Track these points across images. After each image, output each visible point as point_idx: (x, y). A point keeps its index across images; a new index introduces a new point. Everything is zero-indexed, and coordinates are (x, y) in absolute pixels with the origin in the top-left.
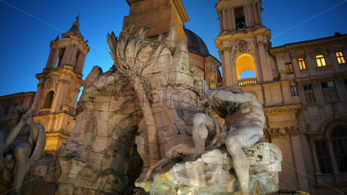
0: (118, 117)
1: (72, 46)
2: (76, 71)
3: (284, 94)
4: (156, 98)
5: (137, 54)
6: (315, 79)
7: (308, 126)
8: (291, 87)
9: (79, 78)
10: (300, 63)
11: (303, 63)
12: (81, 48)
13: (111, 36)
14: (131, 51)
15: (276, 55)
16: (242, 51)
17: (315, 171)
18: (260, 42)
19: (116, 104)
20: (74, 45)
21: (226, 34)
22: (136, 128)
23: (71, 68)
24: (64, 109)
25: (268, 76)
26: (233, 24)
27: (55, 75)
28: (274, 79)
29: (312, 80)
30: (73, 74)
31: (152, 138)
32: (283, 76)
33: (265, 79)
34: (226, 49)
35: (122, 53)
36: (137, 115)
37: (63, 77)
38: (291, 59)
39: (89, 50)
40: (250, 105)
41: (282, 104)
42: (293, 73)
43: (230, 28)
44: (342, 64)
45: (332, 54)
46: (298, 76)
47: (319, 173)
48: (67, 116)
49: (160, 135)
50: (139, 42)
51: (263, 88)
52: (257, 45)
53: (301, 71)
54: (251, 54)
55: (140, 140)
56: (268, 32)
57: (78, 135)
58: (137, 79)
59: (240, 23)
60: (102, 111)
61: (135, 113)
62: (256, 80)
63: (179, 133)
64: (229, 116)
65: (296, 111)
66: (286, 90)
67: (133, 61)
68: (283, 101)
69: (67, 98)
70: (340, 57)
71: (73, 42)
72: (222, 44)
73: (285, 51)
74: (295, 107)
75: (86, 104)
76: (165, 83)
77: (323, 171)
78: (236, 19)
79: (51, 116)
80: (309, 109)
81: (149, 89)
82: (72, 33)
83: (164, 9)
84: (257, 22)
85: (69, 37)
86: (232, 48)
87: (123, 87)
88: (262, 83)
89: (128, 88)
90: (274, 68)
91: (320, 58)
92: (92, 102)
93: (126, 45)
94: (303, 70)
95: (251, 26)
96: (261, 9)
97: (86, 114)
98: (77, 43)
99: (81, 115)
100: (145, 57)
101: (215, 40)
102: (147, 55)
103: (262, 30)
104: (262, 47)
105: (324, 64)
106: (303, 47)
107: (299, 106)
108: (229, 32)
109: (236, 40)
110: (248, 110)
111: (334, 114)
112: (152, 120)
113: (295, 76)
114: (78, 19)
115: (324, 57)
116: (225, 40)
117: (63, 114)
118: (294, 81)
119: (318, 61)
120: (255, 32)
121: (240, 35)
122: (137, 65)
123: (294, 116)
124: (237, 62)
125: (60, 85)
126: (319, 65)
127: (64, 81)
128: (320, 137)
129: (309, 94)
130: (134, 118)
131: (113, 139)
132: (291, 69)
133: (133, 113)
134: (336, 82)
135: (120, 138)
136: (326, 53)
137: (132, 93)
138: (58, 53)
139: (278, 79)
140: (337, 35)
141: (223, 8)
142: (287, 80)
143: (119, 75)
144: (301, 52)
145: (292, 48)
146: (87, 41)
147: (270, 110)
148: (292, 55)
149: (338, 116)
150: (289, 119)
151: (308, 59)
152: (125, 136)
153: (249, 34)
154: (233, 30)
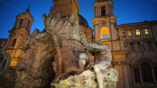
0: (46, 52)
2: (27, 30)
3: (121, 46)
4: (64, 45)
5: (56, 24)
7: (131, 61)
8: (124, 43)
9: (28, 33)
10: (129, 33)
11: (130, 33)
12: (30, 20)
13: (44, 16)
14: (53, 22)
15: (119, 29)
16: (103, 26)
17: (133, 81)
19: (44, 47)
20: (27, 18)
21: (97, 18)
22: (53, 58)
23: (25, 29)
24: (21, 47)
25: (115, 38)
26: (100, 14)
27: (17, 31)
28: (117, 39)
29: (134, 41)
30: (26, 32)
31: (60, 63)
32: (121, 38)
33: (113, 39)
34: (97, 24)
35: (49, 23)
37: (21, 33)
38: (125, 31)
39: (34, 21)
40: (106, 51)
41: (120, 51)
42: (125, 37)
43: (99, 15)
44: (147, 34)
45: (143, 30)
46: (128, 39)
47: (134, 82)
48: (22, 50)
49: (64, 62)
50: (57, 19)
51: (112, 43)
52: (110, 24)
55: (55, 64)
56: (115, 18)
57: (26, 60)
58: (55, 36)
59: (103, 14)
60: (38, 49)
62: (109, 39)
63: (73, 62)
64: (95, 55)
65: (126, 54)
66: (122, 44)
68: (121, 49)
69: (22, 42)
70: (146, 31)
72: (95, 22)
73: (123, 27)
74: (125, 52)
75: (30, 46)
76: (68, 39)
77: (136, 81)
78: (102, 11)
79: (14, 50)
81: (60, 41)
83: (69, 5)
84: (111, 14)
85: (25, 14)
86: (99, 24)
87: (48, 39)
88: (111, 41)
89: (51, 39)
90: (117, 34)
91: (138, 31)
92: (34, 45)
93: (51, 20)
94: (130, 36)
95: (108, 15)
96: (113, 8)
97: (30, 50)
98: (28, 17)
99: (28, 51)
101: (92, 20)
102: (60, 25)
103: (113, 17)
104: (113, 24)
105: (139, 34)
107: (127, 52)
108: (98, 17)
109: (101, 21)
110: (104, 53)
111: (142, 56)
112: (61, 55)
113: (126, 38)
114: (30, 6)
115: (139, 31)
116: (96, 21)
117: (20, 50)
118: (126, 41)
119: (137, 32)
120: (110, 18)
121: (103, 19)
122: (55, 29)
123: (125, 56)
124: (101, 31)
125: (19, 36)
126: (137, 34)
127: (21, 35)
128: (136, 66)
129: (132, 47)
130: (53, 53)
131: (42, 63)
132: (125, 35)
133: (52, 51)
134: (144, 42)
135: (45, 62)
136: (140, 29)
137: (52, 42)
138: (19, 21)
139: (119, 39)
140: (146, 21)
141: (96, 6)
142: (123, 40)
143: (47, 33)
144: (130, 28)
145: (126, 26)
146: (33, 17)
147: (114, 53)
148: (126, 29)
149: (144, 57)
150: (123, 57)
151: (133, 31)
152: (48, 61)
153: (107, 18)
154: (100, 16)
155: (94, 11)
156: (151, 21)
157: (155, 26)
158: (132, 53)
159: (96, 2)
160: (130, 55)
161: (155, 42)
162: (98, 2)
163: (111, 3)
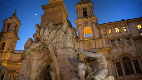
0: (41, 61)
1: (13, 23)
2: (15, 33)
3: (104, 44)
4: (58, 54)
5: (49, 33)
6: (115, 38)
7: (113, 56)
8: (106, 41)
9: (16, 37)
10: (109, 31)
11: (111, 31)
12: (17, 23)
14: (47, 32)
15: (100, 28)
16: (86, 26)
17: (116, 75)
18: (93, 22)
19: (40, 56)
20: (14, 22)
21: (80, 19)
22: (49, 66)
23: (13, 32)
25: (97, 36)
27: (6, 35)
28: (99, 37)
29: (114, 38)
30: (14, 35)
31: (58, 73)
32: (103, 36)
33: (96, 37)
34: (80, 25)
35: (42, 33)
36: (49, 61)
37: (9, 36)
38: (106, 29)
39: (21, 24)
40: (101, 58)
41: (103, 48)
42: (106, 35)
43: (81, 16)
44: (125, 31)
45: (122, 28)
46: (109, 36)
47: (118, 75)
49: (62, 71)
51: (95, 41)
52: (92, 24)
53: (110, 34)
54: (90, 27)
55: (52, 73)
56: (96, 18)
57: (23, 71)
58: (49, 45)
59: (85, 15)
60: (34, 59)
61: (49, 60)
62: (92, 38)
63: (71, 72)
65: (108, 51)
66: (104, 42)
67: (48, 37)
68: (103, 46)
69: (11, 45)
70: (124, 29)
71: (14, 21)
72: (78, 23)
73: (103, 26)
74: (108, 49)
76: (62, 47)
77: (119, 75)
78: (83, 13)
79: (4, 54)
80: (113, 50)
81: (55, 49)
82: (13, 17)
84: (92, 14)
85: (12, 19)
86: (82, 24)
87: (43, 48)
88: (94, 39)
89: (45, 48)
90: (99, 33)
91: (117, 29)
92: (29, 55)
93: (44, 30)
95: (90, 15)
96: (93, 9)
97: (26, 61)
98: (15, 21)
99: (24, 61)
100: (52, 35)
101: (75, 21)
102: (54, 34)
103: (94, 17)
104: (94, 24)
105: (119, 31)
106: (110, 24)
107: (110, 49)
108: (81, 18)
109: (84, 21)
111: (123, 52)
112: (58, 64)
113: (108, 36)
114: (16, 11)
115: (118, 29)
116: (79, 21)
117: (9, 53)
118: (107, 38)
119: (116, 30)
120: (91, 18)
121: (85, 19)
122: (49, 39)
123: (107, 52)
124: (84, 30)
125: (8, 40)
126: (117, 32)
127: (10, 38)
128: (118, 61)
129: (113, 44)
130: (48, 61)
131: (39, 72)
132: (106, 33)
133: (47, 60)
134: (123, 38)
135: (42, 71)
136: (119, 27)
137: (47, 51)
138: (7, 25)
139: (101, 37)
140: (123, 20)
141: (78, 8)
142: (104, 38)
143: (41, 43)
144: (110, 27)
145: (106, 25)
146: (20, 20)
147: (98, 50)
148: (106, 28)
149: (124, 53)
150: (106, 54)
151: (112, 29)
152: (44, 70)
153: (89, 19)
154: (83, 17)
155: (76, 12)
156: (128, 20)
157: (131, 23)
158: (113, 49)
159: (78, 4)
160: (112, 51)
161: (133, 38)
162: (79, 4)
163: (91, 4)
